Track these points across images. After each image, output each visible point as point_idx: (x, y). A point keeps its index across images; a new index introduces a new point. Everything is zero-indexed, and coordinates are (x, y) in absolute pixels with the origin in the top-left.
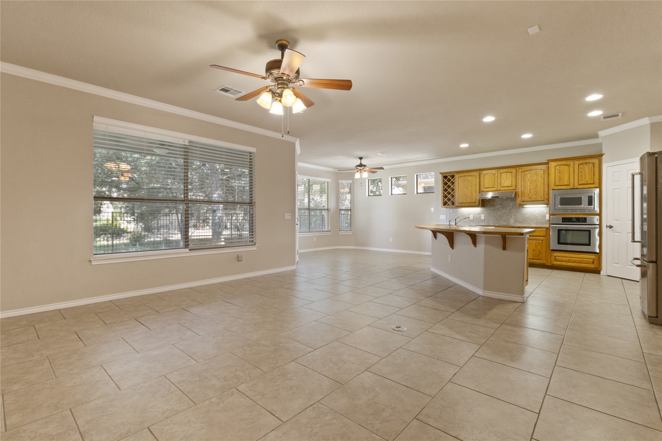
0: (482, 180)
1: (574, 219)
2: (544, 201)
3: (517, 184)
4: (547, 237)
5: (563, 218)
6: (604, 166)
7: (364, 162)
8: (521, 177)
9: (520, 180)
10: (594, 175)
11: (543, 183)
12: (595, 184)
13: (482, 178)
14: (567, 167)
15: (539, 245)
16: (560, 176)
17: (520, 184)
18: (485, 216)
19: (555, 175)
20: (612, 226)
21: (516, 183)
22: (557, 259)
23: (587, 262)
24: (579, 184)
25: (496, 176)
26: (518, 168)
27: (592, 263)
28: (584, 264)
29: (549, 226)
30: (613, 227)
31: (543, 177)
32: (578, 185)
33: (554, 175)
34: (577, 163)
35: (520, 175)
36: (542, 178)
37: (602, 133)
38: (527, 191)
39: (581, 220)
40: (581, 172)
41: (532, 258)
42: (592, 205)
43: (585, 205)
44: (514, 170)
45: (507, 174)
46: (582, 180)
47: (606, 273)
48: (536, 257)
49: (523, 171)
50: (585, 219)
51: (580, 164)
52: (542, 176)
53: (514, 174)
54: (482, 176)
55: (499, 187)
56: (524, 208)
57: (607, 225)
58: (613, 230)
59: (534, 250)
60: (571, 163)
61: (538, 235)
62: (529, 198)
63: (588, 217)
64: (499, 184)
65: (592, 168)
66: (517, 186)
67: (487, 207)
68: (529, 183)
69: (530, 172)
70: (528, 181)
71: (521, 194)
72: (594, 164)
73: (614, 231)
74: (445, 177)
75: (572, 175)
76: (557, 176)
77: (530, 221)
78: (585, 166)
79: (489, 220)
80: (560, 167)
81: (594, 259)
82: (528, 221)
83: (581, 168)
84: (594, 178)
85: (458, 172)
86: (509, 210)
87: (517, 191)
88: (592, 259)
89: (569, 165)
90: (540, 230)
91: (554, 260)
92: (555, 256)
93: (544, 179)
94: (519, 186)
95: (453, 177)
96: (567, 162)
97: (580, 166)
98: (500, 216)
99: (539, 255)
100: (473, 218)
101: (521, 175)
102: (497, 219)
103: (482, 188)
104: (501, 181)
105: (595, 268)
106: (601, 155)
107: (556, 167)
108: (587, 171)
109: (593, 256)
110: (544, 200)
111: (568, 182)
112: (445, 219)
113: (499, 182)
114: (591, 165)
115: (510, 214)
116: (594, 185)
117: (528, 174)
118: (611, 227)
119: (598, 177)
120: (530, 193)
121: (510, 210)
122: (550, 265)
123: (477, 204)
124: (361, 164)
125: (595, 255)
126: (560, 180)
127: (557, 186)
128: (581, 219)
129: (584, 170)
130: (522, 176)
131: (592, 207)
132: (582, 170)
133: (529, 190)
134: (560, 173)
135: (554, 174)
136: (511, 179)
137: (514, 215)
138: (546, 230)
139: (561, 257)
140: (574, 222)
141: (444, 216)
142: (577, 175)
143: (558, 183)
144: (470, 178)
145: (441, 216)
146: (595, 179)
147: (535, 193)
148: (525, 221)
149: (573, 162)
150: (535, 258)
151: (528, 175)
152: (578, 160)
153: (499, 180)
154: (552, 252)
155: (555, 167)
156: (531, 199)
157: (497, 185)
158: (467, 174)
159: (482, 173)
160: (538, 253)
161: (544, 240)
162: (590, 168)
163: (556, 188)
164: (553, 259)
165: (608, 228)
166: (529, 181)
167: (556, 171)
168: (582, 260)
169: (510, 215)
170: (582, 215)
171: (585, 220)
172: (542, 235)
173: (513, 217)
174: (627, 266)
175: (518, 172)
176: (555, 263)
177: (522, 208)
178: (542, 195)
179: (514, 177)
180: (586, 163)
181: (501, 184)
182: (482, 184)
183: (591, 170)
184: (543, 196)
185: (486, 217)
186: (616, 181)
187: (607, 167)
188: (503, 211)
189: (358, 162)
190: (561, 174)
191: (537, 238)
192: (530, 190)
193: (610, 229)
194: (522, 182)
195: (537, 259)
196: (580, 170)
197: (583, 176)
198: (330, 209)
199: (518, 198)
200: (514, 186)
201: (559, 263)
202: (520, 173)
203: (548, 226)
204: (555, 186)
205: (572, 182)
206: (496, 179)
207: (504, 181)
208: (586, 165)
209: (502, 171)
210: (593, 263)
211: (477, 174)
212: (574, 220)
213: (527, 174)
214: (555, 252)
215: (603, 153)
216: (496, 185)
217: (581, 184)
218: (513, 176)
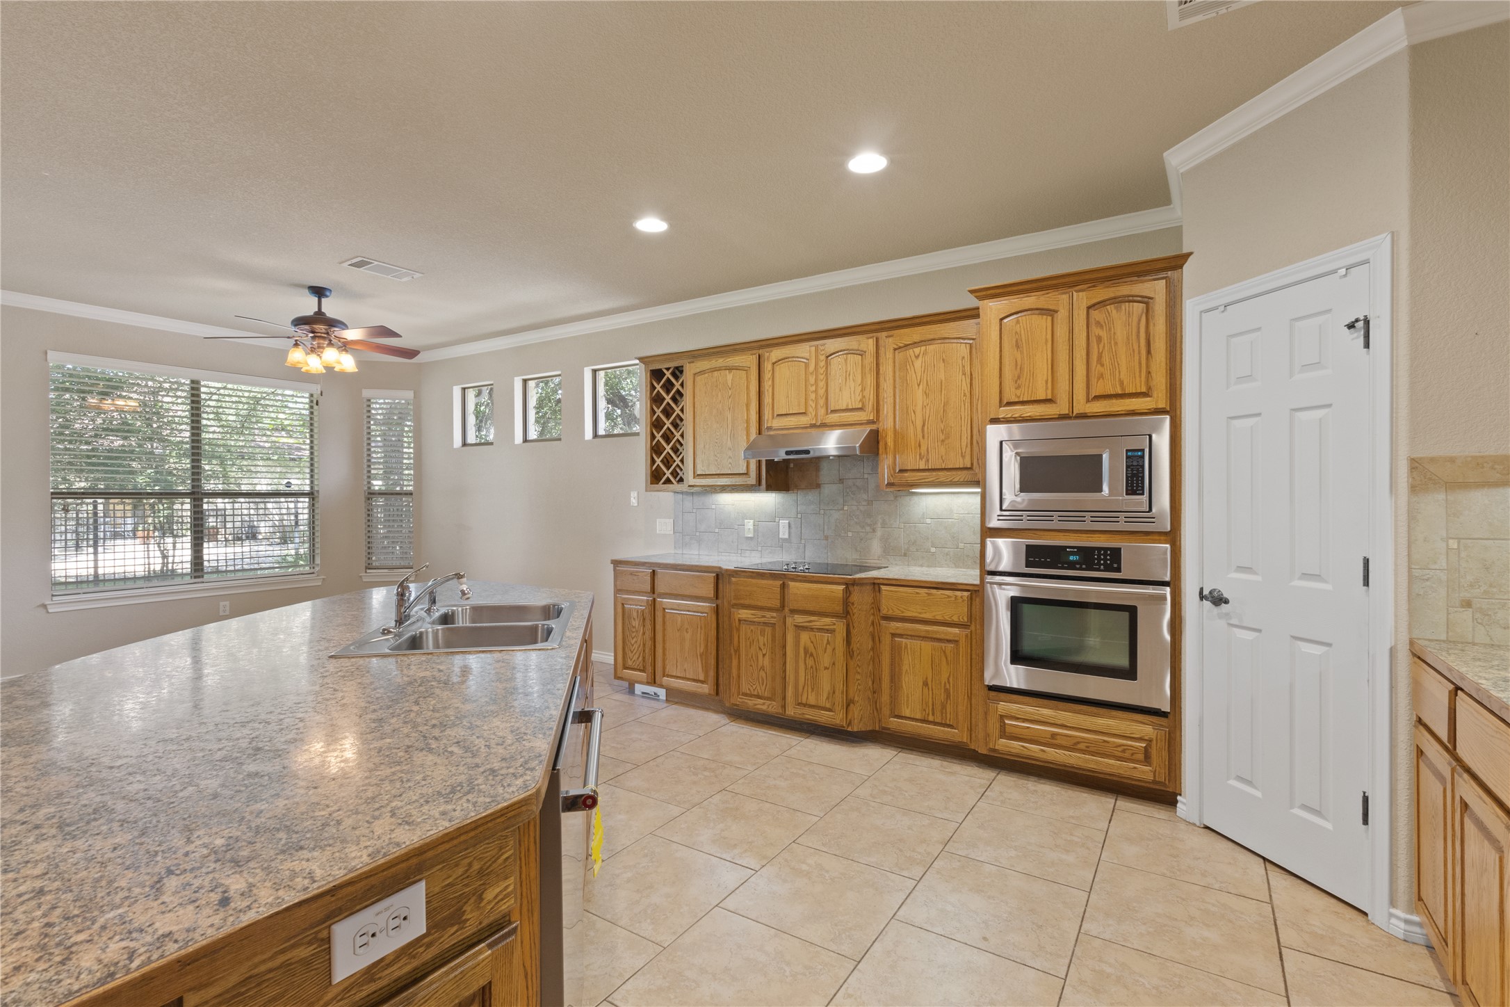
0: (767, 385)
1: (1073, 553)
2: (971, 468)
3: (881, 398)
4: (973, 627)
5: (1030, 549)
6: (1191, 308)
7: (331, 308)
8: (894, 372)
9: (892, 381)
10: (1149, 352)
11: (968, 395)
12: (1155, 395)
13: (767, 376)
14: (1043, 322)
15: (944, 659)
16: (1019, 363)
17: (890, 400)
18: (789, 523)
19: (1001, 356)
20: (1225, 595)
21: (878, 396)
22: (1008, 729)
23: (1124, 751)
24: (1093, 394)
25: (812, 367)
26: (884, 334)
27: (1141, 757)
28: (1112, 762)
29: (982, 579)
30: (1226, 602)
31: (968, 369)
32: (1088, 401)
33: (998, 358)
34: (1082, 299)
35: (891, 362)
36: (964, 374)
37: (1179, 159)
38: (915, 428)
39: (1099, 559)
40: (1099, 339)
41: (918, 716)
42: (1143, 494)
43: (1110, 488)
44: (868, 344)
45: (846, 360)
46: (1101, 376)
47: (1201, 816)
48: (933, 714)
49: (900, 348)
50: (1116, 553)
51: (1094, 305)
52: (964, 367)
53: (870, 359)
54: (767, 366)
55: (822, 411)
56: (915, 498)
57: (1202, 590)
58: (1227, 615)
59: (925, 684)
60: (1059, 300)
61: (939, 618)
62: (921, 458)
63: (1128, 547)
64: (822, 402)
65: (1139, 320)
66: (881, 408)
67: (798, 489)
68: (919, 393)
69: (923, 348)
70: (919, 385)
71: (895, 442)
72: (1147, 303)
73: (1234, 621)
74: (657, 374)
75: (1063, 356)
76: (1006, 361)
77: (933, 550)
78: (1114, 312)
79: (803, 541)
80: (1018, 322)
81: (1150, 741)
82: (928, 551)
83: (1098, 324)
84: (1148, 366)
85: (695, 355)
86: (864, 503)
87: (880, 430)
88: (1140, 739)
89: (1051, 312)
90: (949, 597)
91: (997, 733)
92: (1002, 717)
93: (971, 380)
94: (887, 409)
95: (678, 372)
96: (1042, 298)
97: (1096, 315)
98: (836, 526)
99: (944, 707)
100: (755, 530)
101: (894, 362)
102: (826, 538)
103: (766, 418)
104: (829, 388)
105: (1154, 782)
106: (1177, 262)
107: (1005, 321)
108: (1120, 332)
109: (1145, 728)
110: (972, 464)
111: (1050, 384)
112: (672, 532)
113: (822, 392)
114: (1138, 308)
115: (868, 521)
116: (1149, 399)
117: (917, 357)
118: (1218, 600)
119: (1163, 364)
120: (923, 437)
121: (870, 503)
122: (985, 752)
123: (752, 480)
124: (319, 312)
125: (1152, 724)
126: (1019, 377)
127: (1009, 404)
128: (1099, 555)
129: (1110, 329)
130: (897, 364)
131: (1141, 503)
132: (1103, 334)
133: (919, 424)
134: (1018, 346)
135: (998, 349)
136: (859, 380)
137: (884, 525)
138: (971, 599)
139: (1025, 720)
140: (1072, 566)
141: (667, 520)
142: (1085, 357)
143: (1010, 395)
144: (729, 376)
145: (658, 520)
146: (1154, 375)
147: (942, 437)
148: (917, 550)
149: (1065, 297)
150: (931, 718)
151: (918, 363)
152: (1086, 286)
153: (822, 384)
154: (993, 694)
155: (1002, 319)
156: (928, 460)
157: (814, 406)
158: (720, 362)
159: (768, 358)
160: (943, 697)
161: (963, 642)
162: (1135, 324)
163: (1004, 412)
164: (994, 727)
165: (1207, 604)
166: (921, 386)
167: (1005, 338)
168: (1105, 741)
169: (869, 525)
170: (1103, 537)
171: (1112, 558)
172: (955, 619)
173: (879, 533)
174: (1292, 807)
175: (883, 349)
176: (1004, 745)
177: (907, 498)
178: (964, 444)
179: (870, 369)
180: (1117, 301)
181: (827, 399)
182: (767, 400)
183: (1138, 332)
184: (969, 449)
185: (793, 530)
186: (1241, 379)
187: (1201, 312)
188: (846, 508)
189: (308, 305)
190: (1022, 353)
191: (936, 632)
192: (924, 425)
193: (1215, 610)
194: (897, 391)
195: (938, 720)
196: (1095, 331)
197: (1106, 359)
198: (318, 491)
199: (884, 456)
200: (870, 406)
201: (1015, 746)
202: (891, 356)
203: (977, 582)
204: (1001, 404)
205: (1063, 385)
206: (812, 380)
207: (837, 390)
208: (1116, 308)
209: (832, 345)
210: (1147, 759)
211: (749, 360)
212: (1071, 558)
213: (913, 358)
214: (1002, 695)
215: (1185, 251)
216: (811, 403)
217: (1097, 398)
218: (867, 369)
